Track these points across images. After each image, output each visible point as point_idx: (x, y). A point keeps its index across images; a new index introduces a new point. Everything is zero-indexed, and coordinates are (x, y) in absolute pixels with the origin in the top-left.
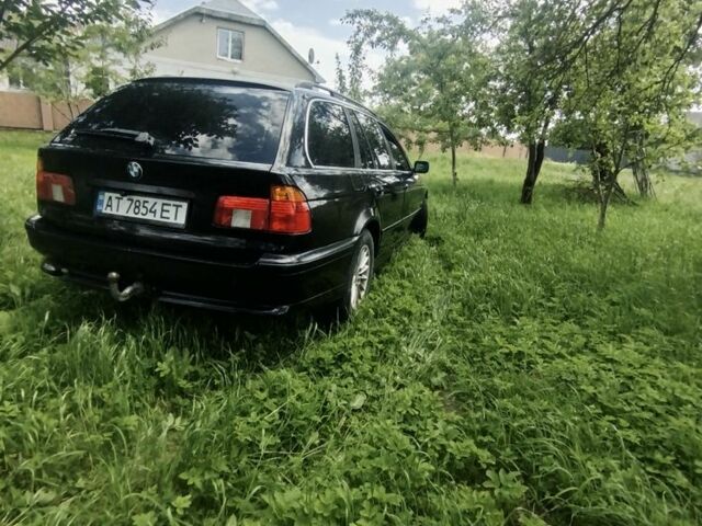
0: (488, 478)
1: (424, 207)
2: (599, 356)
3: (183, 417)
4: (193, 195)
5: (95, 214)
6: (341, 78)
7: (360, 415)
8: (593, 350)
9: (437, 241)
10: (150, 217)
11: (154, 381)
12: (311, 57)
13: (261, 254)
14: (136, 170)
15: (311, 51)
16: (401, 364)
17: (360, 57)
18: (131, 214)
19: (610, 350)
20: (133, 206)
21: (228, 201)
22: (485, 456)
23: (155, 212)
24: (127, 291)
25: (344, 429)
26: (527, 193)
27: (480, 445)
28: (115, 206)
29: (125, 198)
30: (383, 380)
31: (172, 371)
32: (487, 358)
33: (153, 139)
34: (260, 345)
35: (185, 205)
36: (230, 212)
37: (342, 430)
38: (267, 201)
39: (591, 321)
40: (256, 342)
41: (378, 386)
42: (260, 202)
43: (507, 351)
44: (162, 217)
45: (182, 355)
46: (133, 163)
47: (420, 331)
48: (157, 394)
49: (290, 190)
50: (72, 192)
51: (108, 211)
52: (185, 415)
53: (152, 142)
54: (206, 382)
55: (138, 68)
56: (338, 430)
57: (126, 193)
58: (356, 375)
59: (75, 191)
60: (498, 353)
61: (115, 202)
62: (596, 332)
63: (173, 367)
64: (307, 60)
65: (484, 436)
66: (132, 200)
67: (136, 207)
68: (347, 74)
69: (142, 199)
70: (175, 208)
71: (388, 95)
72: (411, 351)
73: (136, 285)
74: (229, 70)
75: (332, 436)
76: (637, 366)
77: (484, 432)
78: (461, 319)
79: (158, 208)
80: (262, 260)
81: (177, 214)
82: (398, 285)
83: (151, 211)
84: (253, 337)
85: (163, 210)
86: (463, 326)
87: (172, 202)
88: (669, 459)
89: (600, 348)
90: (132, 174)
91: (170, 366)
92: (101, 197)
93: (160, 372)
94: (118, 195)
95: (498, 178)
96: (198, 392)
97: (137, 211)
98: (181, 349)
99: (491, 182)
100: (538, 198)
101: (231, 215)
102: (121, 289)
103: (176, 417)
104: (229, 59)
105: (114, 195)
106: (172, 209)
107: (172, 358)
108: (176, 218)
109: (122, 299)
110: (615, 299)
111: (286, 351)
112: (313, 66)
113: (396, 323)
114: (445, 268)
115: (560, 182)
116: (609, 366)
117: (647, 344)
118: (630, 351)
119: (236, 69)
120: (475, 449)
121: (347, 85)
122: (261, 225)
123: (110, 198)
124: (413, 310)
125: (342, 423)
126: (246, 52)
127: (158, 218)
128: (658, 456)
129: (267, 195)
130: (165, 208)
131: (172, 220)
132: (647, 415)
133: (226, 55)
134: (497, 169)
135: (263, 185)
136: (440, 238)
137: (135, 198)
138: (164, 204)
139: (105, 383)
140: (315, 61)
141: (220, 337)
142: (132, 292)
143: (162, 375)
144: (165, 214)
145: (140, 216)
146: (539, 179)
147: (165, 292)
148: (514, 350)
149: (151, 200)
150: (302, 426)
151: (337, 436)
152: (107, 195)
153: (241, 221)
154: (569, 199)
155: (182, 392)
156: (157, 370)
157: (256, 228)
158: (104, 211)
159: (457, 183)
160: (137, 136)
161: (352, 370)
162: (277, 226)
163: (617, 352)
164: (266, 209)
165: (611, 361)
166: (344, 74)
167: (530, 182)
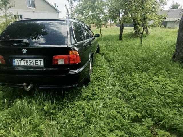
0: (143, 121)
1: (98, 45)
2: (154, 80)
3: (55, 121)
4: (45, 57)
5: (13, 66)
6: (68, 11)
7: (102, 109)
8: (152, 79)
9: (103, 54)
10: (32, 65)
11: (43, 112)
12: (55, 5)
13: (69, 71)
14: (25, 51)
15: (55, 3)
16: (107, 92)
17: (72, 5)
18: (26, 65)
19: (156, 78)
20: (26, 62)
21: (56, 57)
22: (139, 115)
23: (33, 63)
24: (29, 87)
25: (100, 114)
26: (120, 37)
27: (138, 112)
28: (20, 63)
29: (23, 60)
30: (105, 98)
31: (48, 109)
32: (129, 86)
33: (28, 41)
34: (70, 94)
35: (43, 60)
36: (57, 60)
37: (99, 114)
38: (68, 55)
39: (148, 71)
40: (68, 94)
41: (104, 100)
42: (66, 56)
43: (133, 83)
44: (36, 64)
45: (49, 102)
46: (24, 49)
47: (109, 81)
48: (45, 116)
49: (74, 51)
50: (4, 60)
51: (18, 65)
52: (55, 120)
53: (28, 42)
54: (58, 109)
55: (7, 14)
56: (98, 115)
57: (22, 59)
58: (99, 98)
59: (5, 60)
60: (131, 84)
61: (19, 62)
62: (151, 74)
63: (48, 107)
64: (54, 6)
65: (137, 109)
66: (25, 60)
67: (27, 62)
68: (69, 10)
69: (28, 60)
70: (40, 61)
71: (78, 14)
72: (109, 88)
73: (31, 85)
74: (32, 11)
75: (98, 117)
76: (164, 81)
77: (137, 108)
78: (118, 76)
79: (34, 62)
80: (70, 72)
81: (41, 63)
82: (99, 69)
83: (32, 63)
84: (67, 93)
85: (36, 62)
86: (119, 78)
87: (38, 59)
88: (180, 105)
89: (153, 78)
90: (24, 53)
91: (47, 107)
92: (14, 61)
93: (45, 110)
94: (20, 59)
95: (111, 34)
96: (57, 112)
97: (27, 63)
98: (48, 101)
99: (110, 35)
100: (124, 38)
101: (58, 61)
102: (27, 87)
103: (53, 121)
104: (31, 8)
105: (18, 60)
106: (39, 62)
107: (48, 105)
108: (40, 64)
109: (28, 90)
110: (152, 64)
111: (76, 94)
112: (56, 8)
113: (103, 80)
114: (108, 62)
115: (127, 33)
116: (157, 83)
117: (164, 75)
118: (161, 78)
119: (34, 10)
120: (136, 113)
121: (70, 13)
122: (67, 62)
123: (17, 61)
124: (106, 76)
125: (99, 113)
126: (36, 5)
127: (35, 65)
128: (177, 105)
129: (68, 53)
130: (36, 61)
131: (39, 65)
132: (171, 94)
133: (30, 7)
134: (110, 31)
135: (66, 51)
136: (104, 53)
137: (26, 60)
138: (36, 60)
139: (30, 116)
140: (57, 6)
141: (58, 94)
142: (30, 87)
143: (46, 110)
144: (37, 63)
145: (28, 65)
146: (123, 33)
147: (40, 86)
148: (134, 83)
149: (32, 60)
150: (91, 117)
151: (99, 117)
152: (16, 60)
153: (61, 62)
154: (131, 37)
155: (53, 114)
156: (44, 109)
157: (66, 63)
158: (16, 65)
159: (102, 37)
160: (23, 41)
161: (97, 97)
162: (71, 62)
163: (158, 79)
164: (68, 58)
165: (157, 81)
166: (68, 10)
167: (121, 34)
